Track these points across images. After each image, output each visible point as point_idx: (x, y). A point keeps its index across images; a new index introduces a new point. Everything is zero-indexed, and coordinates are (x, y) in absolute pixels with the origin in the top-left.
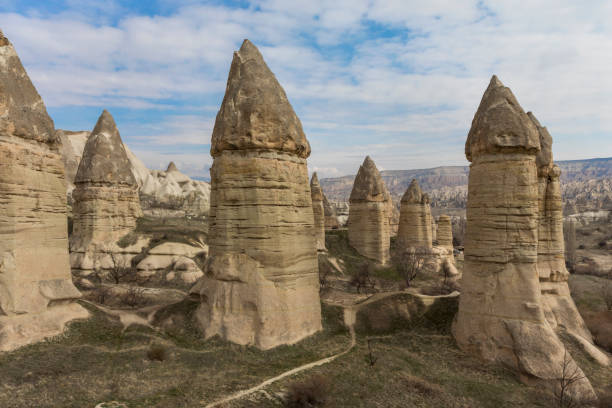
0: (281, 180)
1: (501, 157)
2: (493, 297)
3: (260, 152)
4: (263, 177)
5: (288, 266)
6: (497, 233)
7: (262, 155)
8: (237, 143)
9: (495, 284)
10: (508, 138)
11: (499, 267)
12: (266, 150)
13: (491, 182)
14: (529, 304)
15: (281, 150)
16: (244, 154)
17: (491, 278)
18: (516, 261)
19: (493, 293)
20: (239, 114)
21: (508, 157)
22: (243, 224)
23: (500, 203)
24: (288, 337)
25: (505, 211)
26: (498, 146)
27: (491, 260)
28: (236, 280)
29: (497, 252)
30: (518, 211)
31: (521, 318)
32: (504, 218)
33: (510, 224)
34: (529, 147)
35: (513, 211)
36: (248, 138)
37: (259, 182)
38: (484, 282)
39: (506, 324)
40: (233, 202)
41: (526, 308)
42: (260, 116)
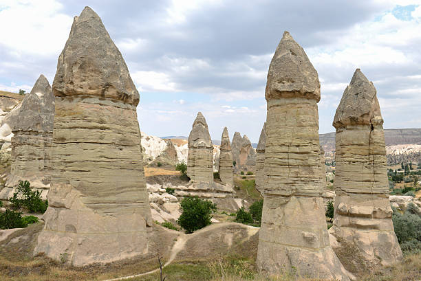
0: (102, 122)
1: (282, 101)
2: (280, 227)
3: (83, 98)
4: (85, 118)
5: (108, 195)
6: (281, 169)
7: (84, 101)
8: (64, 90)
9: (282, 215)
10: (287, 84)
11: (284, 200)
12: (85, 96)
13: (276, 124)
14: (306, 234)
15: (102, 96)
16: (71, 100)
17: (278, 210)
18: (298, 194)
19: (279, 223)
20: (66, 66)
21: (288, 101)
22: (69, 159)
23: (282, 142)
24: (103, 257)
25: (284, 149)
26: (277, 91)
27: (278, 193)
28: (63, 207)
29: (282, 186)
30: (297, 150)
31: (300, 247)
32: (285, 156)
33: (291, 161)
34: (303, 92)
35: (293, 149)
36: (71, 87)
37: (82, 123)
38: (274, 213)
39: (288, 251)
40: (62, 140)
41: (304, 238)
42: (81, 67)
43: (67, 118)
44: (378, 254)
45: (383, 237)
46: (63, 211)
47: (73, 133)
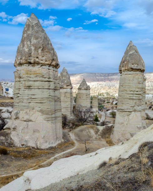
0: (49, 78)
1: (132, 72)
2: (127, 124)
3: (41, 66)
6: (130, 101)
7: (42, 67)
8: (31, 61)
9: (128, 120)
10: (135, 65)
11: (129, 113)
13: (129, 82)
14: (138, 126)
15: (50, 65)
17: (126, 117)
18: (135, 111)
20: (33, 48)
21: (135, 73)
23: (131, 90)
25: (132, 92)
26: (132, 68)
27: (127, 110)
28: (31, 121)
29: (129, 108)
30: (137, 93)
31: (136, 131)
32: (132, 95)
33: (134, 98)
34: (142, 70)
35: (135, 93)
36: (37, 60)
37: (41, 79)
38: (124, 119)
39: (131, 133)
40: (29, 87)
41: (138, 128)
42: (42, 50)
43: (32, 76)
46: (30, 123)
47: (37, 84)
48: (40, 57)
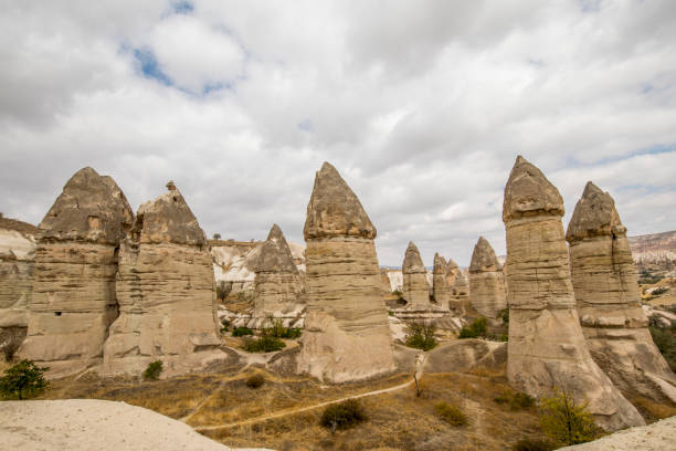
0: (348, 256)
1: (524, 220)
2: (533, 340)
3: (331, 238)
4: (334, 255)
5: (356, 319)
6: (528, 285)
7: (331, 240)
8: (314, 233)
9: (534, 329)
10: (528, 204)
11: (535, 314)
12: (333, 235)
14: (565, 346)
15: (347, 235)
16: (320, 240)
17: (529, 324)
18: (550, 307)
19: (532, 336)
20: (315, 212)
21: (530, 220)
22: (321, 290)
23: (528, 258)
24: (358, 373)
25: (533, 265)
26: (519, 212)
27: (527, 307)
28: (319, 331)
29: (531, 300)
30: (546, 264)
31: (559, 358)
32: (534, 271)
33: (539, 276)
34: (547, 209)
35: (541, 264)
36: (320, 229)
37: (331, 259)
38: (525, 327)
39: (545, 364)
41: (564, 349)
42: (328, 212)
43: (318, 256)
44: (638, 365)
45: (641, 348)
46: (319, 334)
47: (324, 267)
48: (325, 225)
